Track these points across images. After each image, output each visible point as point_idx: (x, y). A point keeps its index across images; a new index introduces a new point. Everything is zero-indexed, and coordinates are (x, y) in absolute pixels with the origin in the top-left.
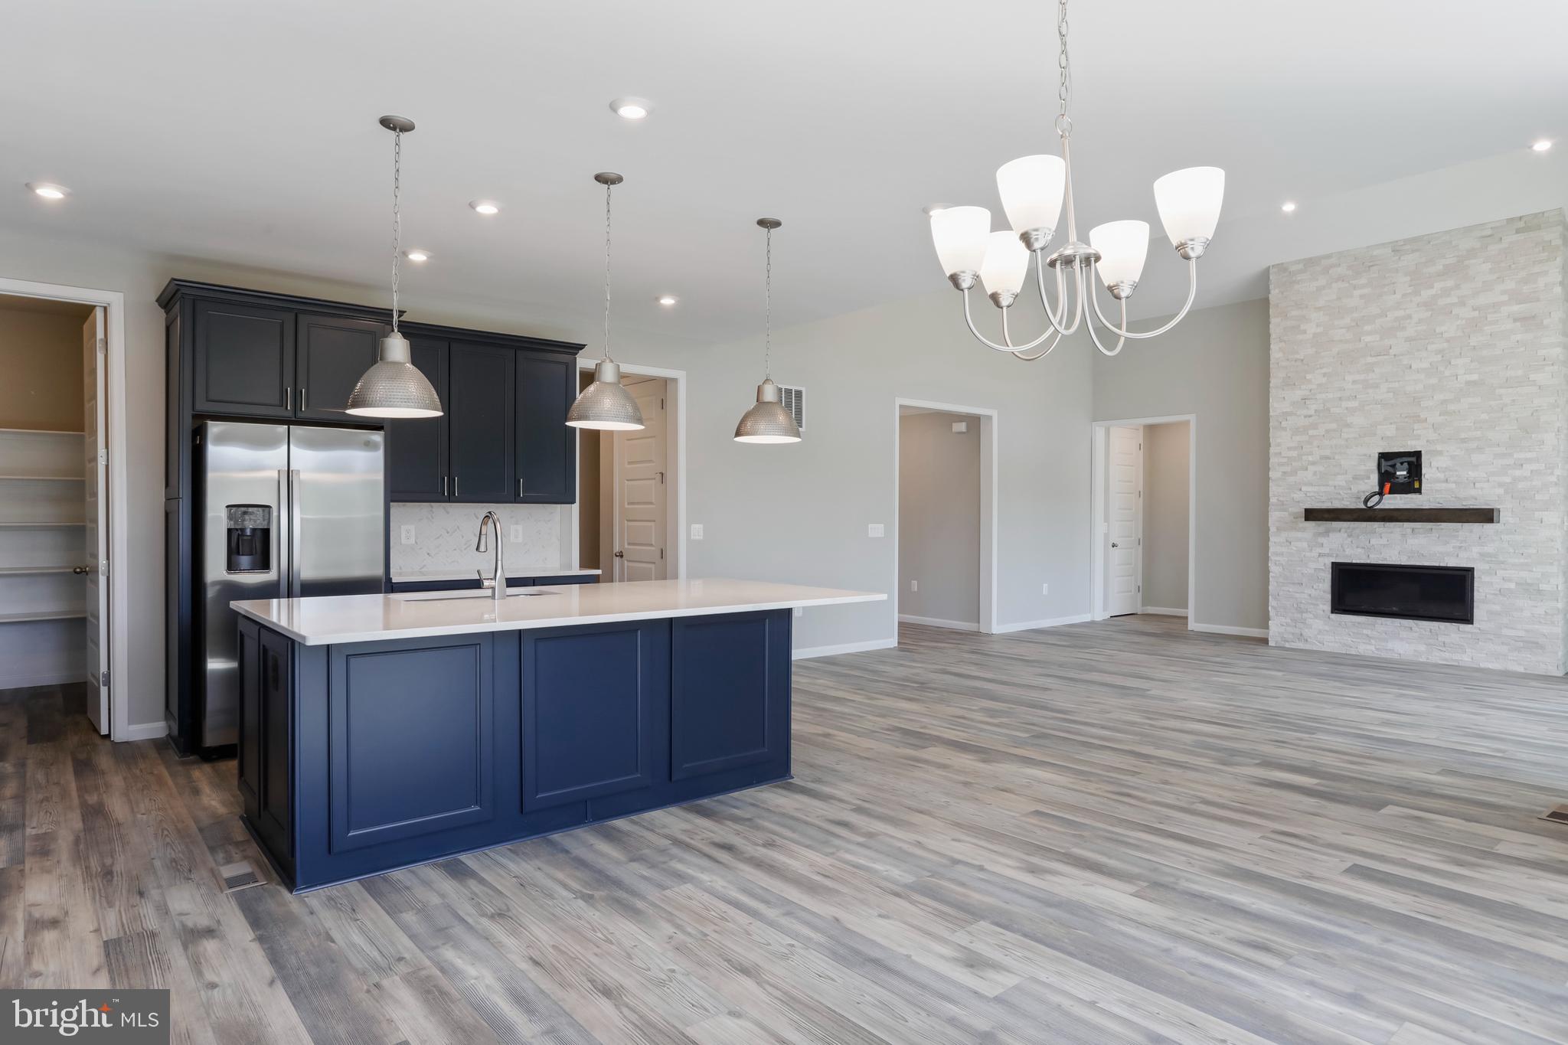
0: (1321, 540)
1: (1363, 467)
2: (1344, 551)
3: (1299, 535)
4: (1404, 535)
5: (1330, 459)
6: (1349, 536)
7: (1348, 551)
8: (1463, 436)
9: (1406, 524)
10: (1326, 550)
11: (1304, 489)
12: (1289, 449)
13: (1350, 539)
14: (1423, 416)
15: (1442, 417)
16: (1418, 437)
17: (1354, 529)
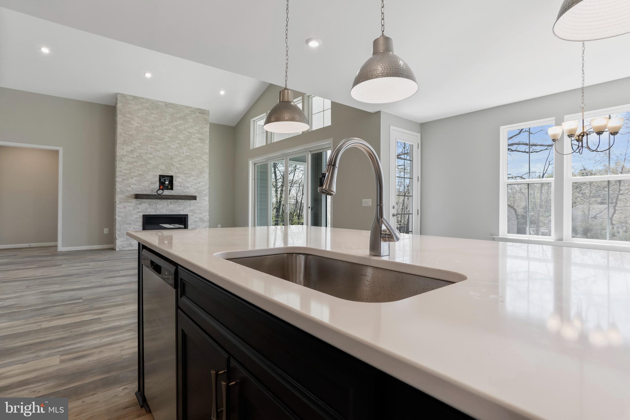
0: (139, 206)
1: (154, 180)
2: (147, 210)
3: (130, 204)
4: (168, 204)
5: (142, 175)
6: (149, 205)
7: (149, 210)
8: (185, 172)
9: (168, 200)
10: (140, 210)
11: (131, 186)
12: (125, 169)
13: (149, 206)
14: (174, 164)
15: (179, 165)
16: (172, 171)
17: (151, 202)
